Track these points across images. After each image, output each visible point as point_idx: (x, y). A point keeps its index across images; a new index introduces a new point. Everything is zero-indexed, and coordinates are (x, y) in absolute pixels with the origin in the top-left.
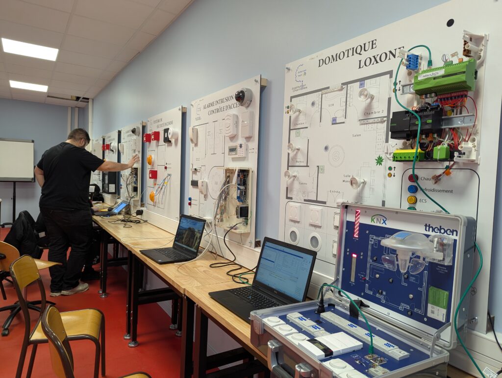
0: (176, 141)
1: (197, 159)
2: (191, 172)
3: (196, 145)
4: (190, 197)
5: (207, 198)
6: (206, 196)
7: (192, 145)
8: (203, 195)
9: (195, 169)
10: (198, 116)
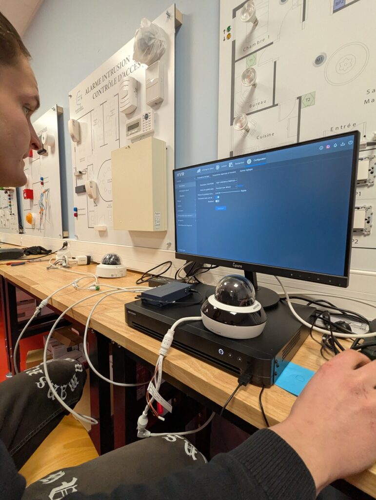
0: (53, 147)
1: (82, 160)
2: (74, 178)
3: (79, 142)
4: (75, 207)
5: (98, 202)
6: (96, 201)
7: (74, 144)
8: (92, 200)
9: (80, 172)
10: (79, 107)
